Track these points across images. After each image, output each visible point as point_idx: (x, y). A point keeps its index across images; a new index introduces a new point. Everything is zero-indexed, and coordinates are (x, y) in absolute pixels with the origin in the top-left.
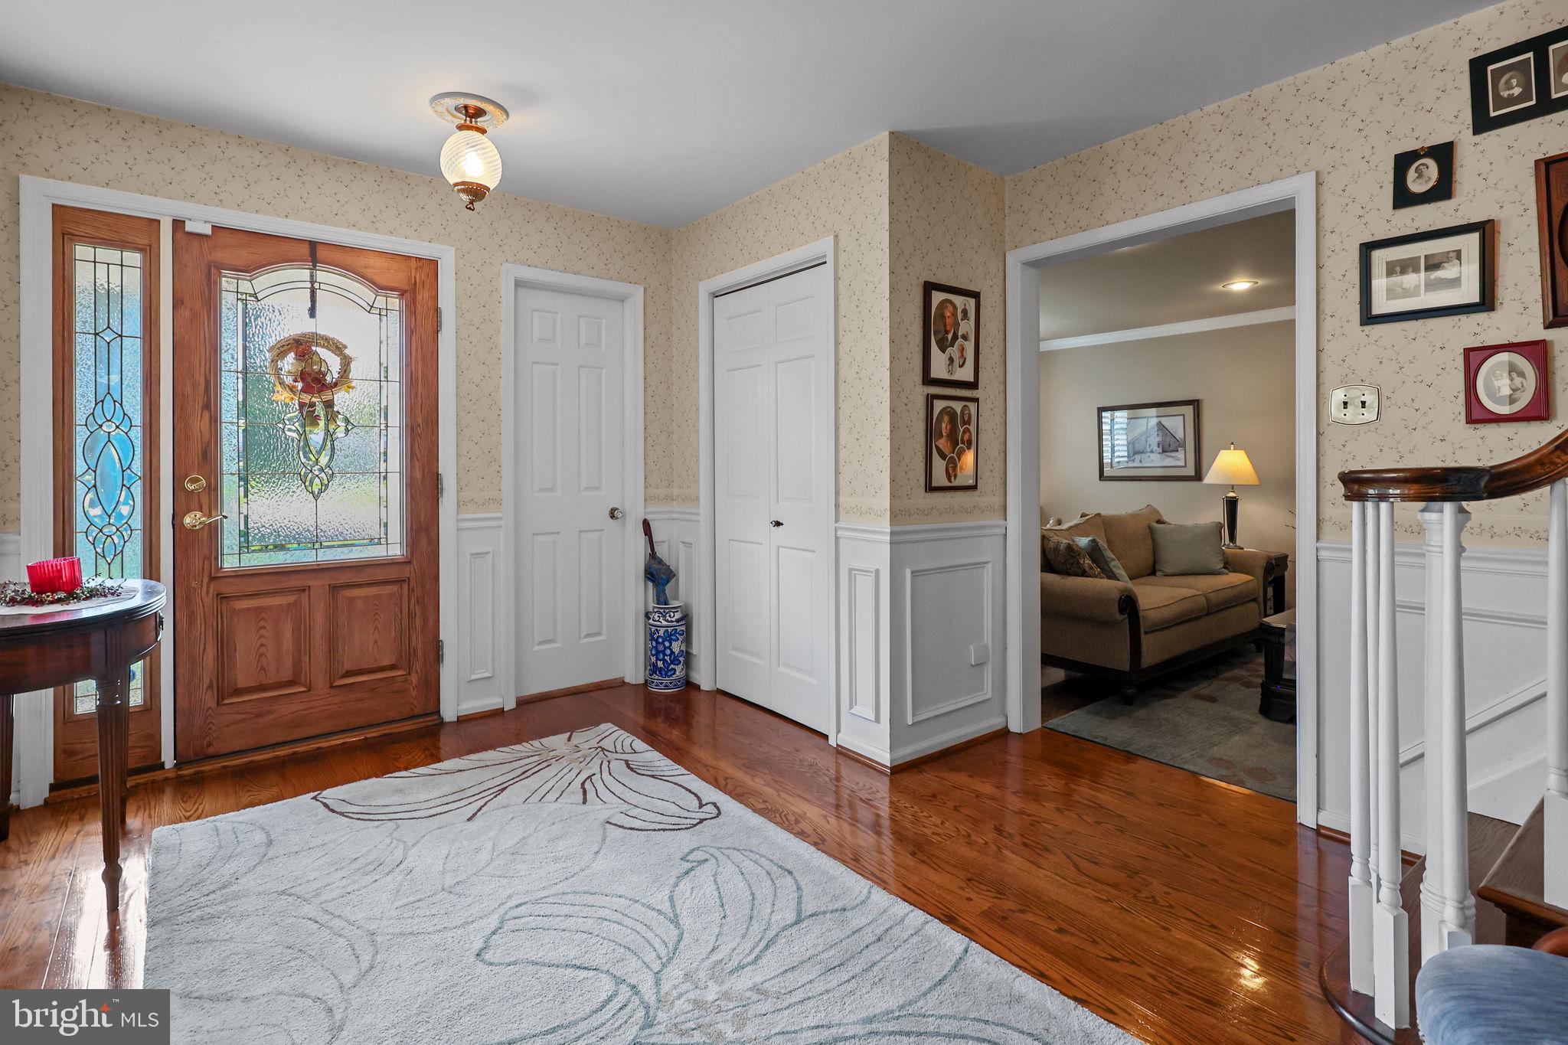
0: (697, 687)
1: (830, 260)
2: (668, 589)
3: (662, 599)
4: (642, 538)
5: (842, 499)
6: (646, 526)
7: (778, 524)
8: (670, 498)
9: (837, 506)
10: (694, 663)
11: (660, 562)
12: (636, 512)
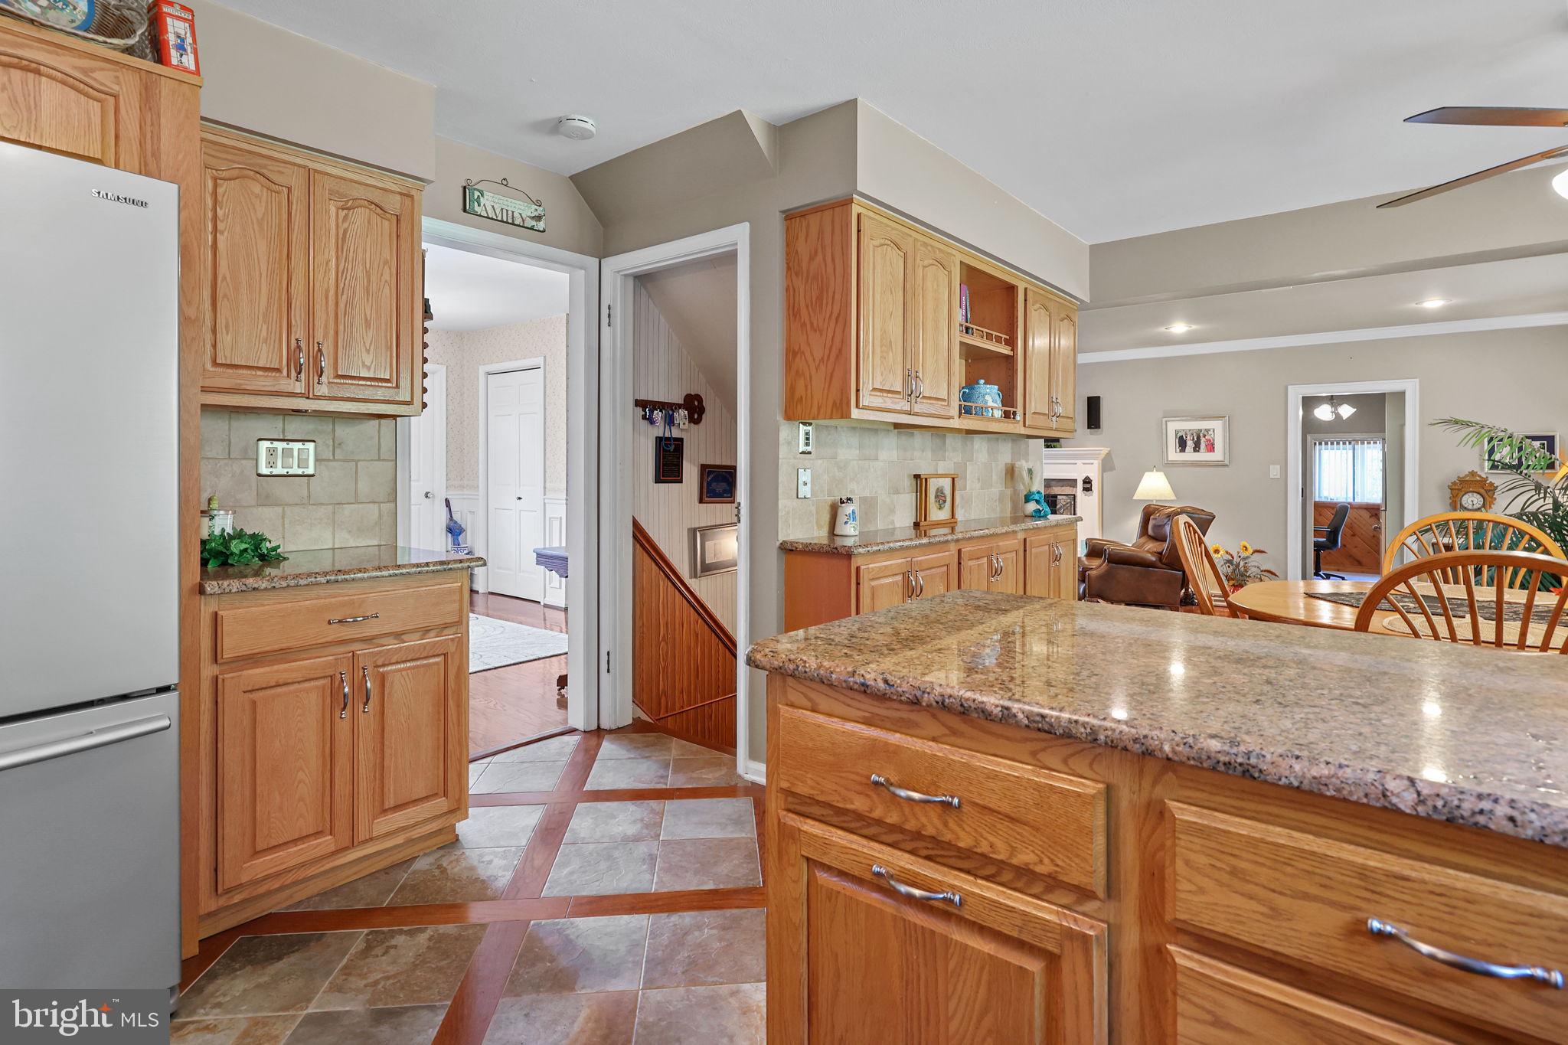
0: (477, 592)
1: (542, 367)
2: (460, 538)
3: (456, 543)
4: (445, 509)
5: (548, 484)
6: (447, 502)
7: (520, 498)
8: (462, 487)
9: (545, 488)
10: (475, 579)
11: (456, 522)
12: (441, 495)
